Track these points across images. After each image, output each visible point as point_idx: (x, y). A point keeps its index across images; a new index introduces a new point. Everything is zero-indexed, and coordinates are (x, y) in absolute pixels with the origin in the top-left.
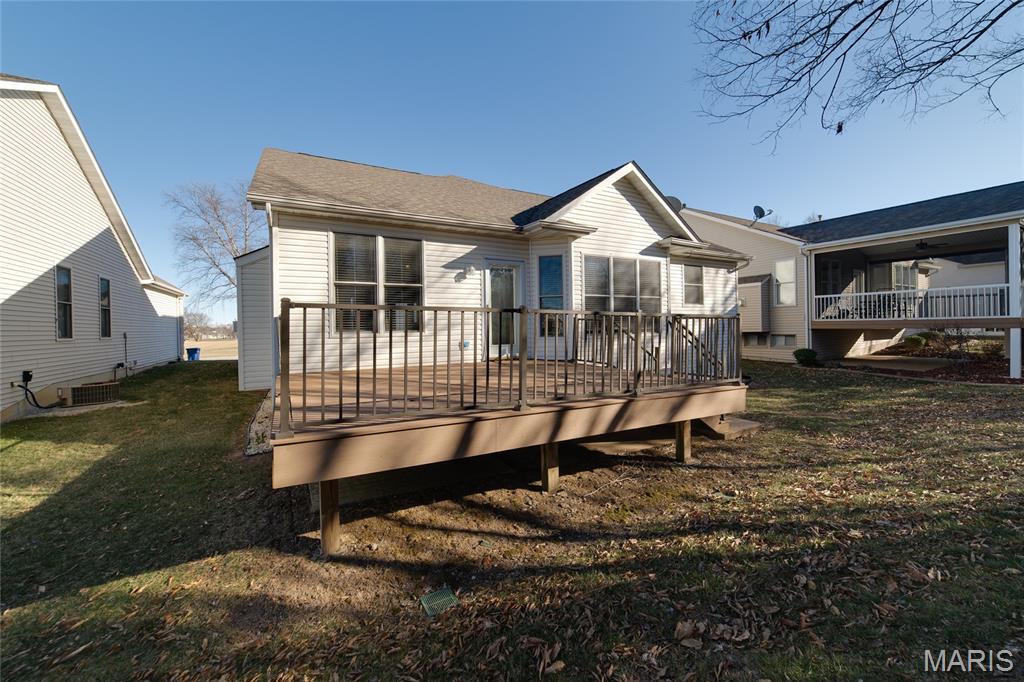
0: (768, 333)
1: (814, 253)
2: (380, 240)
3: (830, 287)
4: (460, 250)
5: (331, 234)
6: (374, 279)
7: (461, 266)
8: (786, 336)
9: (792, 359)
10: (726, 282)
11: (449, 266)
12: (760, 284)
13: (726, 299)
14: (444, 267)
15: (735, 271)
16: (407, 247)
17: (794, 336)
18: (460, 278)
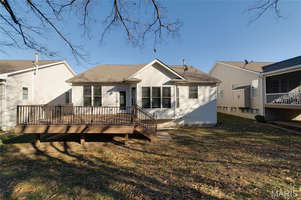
0: (249, 108)
1: (265, 76)
2: (92, 87)
3: (280, 90)
4: (111, 87)
5: (83, 87)
6: (91, 95)
7: (110, 91)
8: (256, 109)
9: (254, 119)
10: (210, 91)
11: (108, 91)
12: (244, 89)
13: (211, 96)
14: (107, 92)
15: (215, 86)
16: (98, 88)
17: (258, 110)
18: (111, 94)
